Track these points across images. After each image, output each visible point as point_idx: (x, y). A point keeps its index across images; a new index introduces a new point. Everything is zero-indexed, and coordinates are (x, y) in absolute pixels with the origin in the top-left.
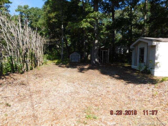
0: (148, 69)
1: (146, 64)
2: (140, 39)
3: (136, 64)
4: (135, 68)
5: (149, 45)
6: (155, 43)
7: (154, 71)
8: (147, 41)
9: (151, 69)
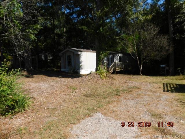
0: (75, 70)
1: (73, 67)
2: (68, 49)
3: (65, 68)
4: (64, 71)
5: (75, 53)
6: (80, 53)
7: (79, 71)
8: (74, 51)
9: (78, 70)
